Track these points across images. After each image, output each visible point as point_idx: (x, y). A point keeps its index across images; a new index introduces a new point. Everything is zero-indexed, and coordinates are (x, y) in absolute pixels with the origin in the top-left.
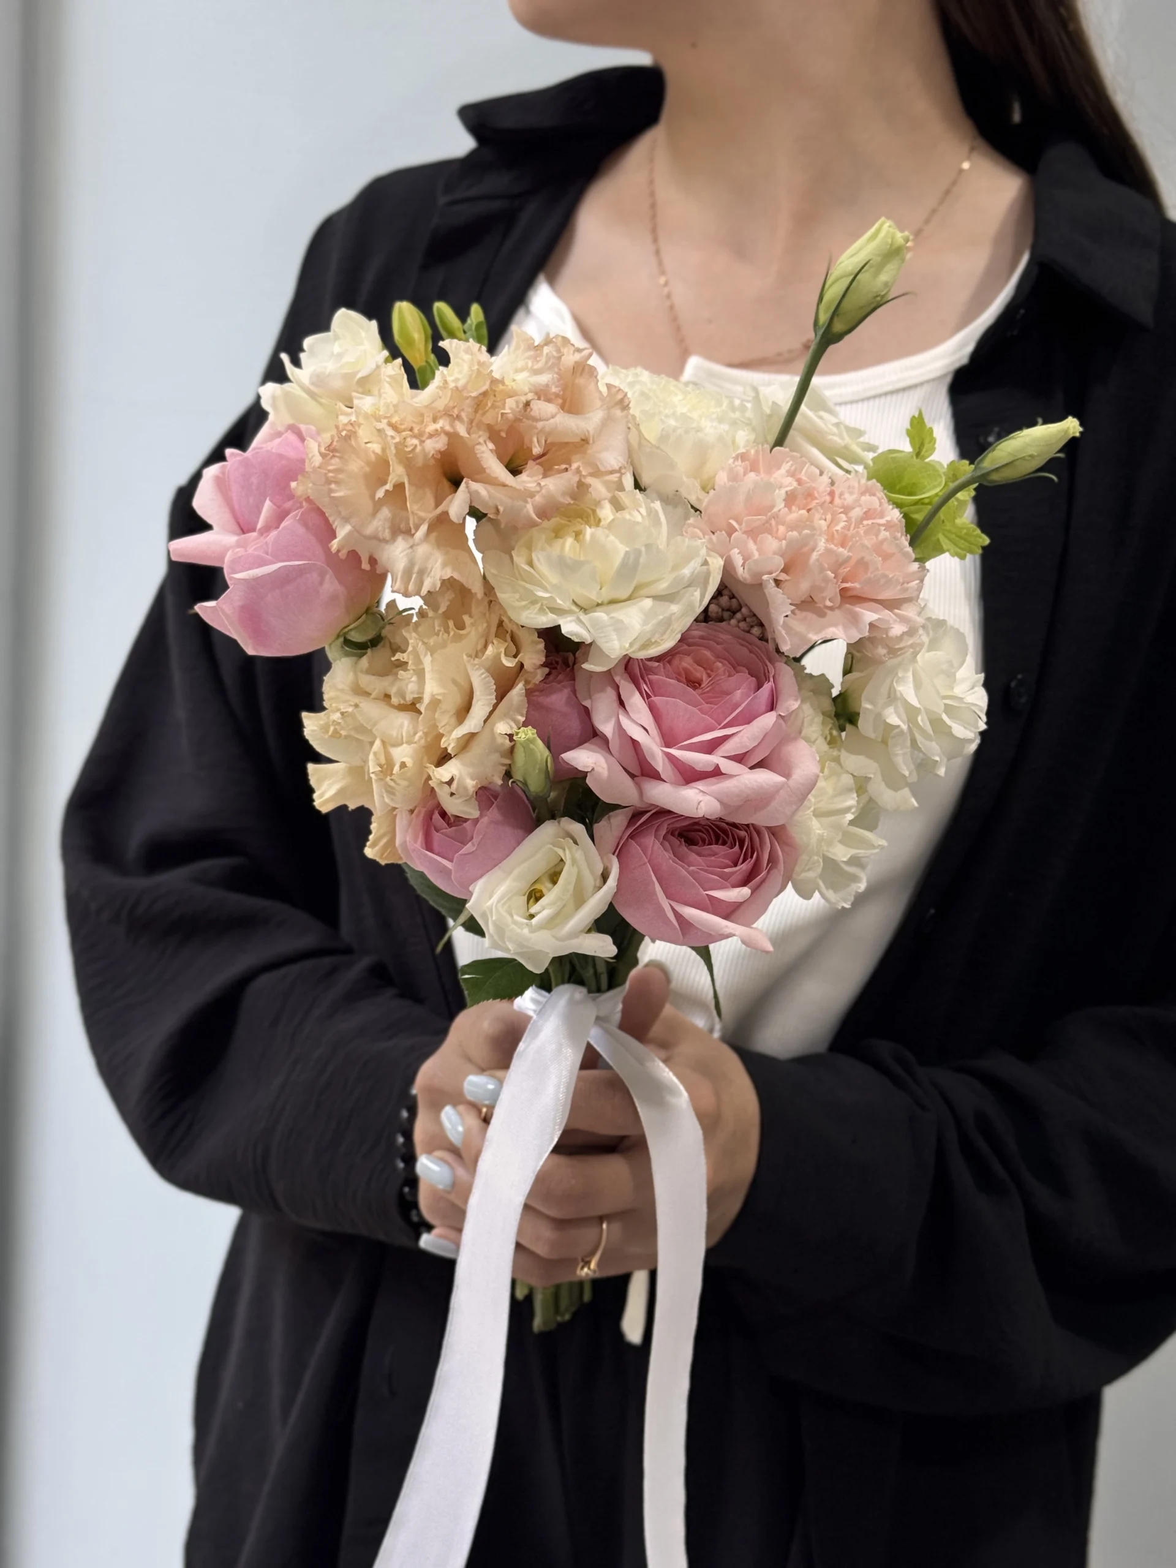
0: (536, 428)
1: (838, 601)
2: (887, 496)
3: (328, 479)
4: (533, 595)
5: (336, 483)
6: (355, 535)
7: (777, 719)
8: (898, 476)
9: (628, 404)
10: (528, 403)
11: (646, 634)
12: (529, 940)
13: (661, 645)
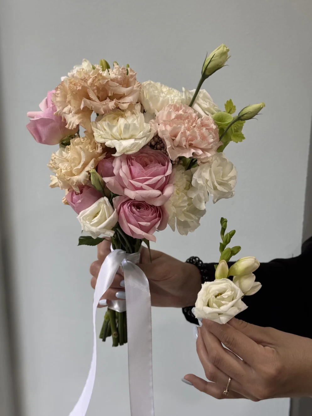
0: (110, 89)
1: (188, 147)
2: (216, 122)
3: (56, 96)
4: (99, 133)
5: (58, 97)
6: (60, 112)
7: (163, 177)
8: (222, 118)
9: (141, 87)
10: (108, 81)
11: (128, 147)
12: (90, 228)
13: (132, 151)
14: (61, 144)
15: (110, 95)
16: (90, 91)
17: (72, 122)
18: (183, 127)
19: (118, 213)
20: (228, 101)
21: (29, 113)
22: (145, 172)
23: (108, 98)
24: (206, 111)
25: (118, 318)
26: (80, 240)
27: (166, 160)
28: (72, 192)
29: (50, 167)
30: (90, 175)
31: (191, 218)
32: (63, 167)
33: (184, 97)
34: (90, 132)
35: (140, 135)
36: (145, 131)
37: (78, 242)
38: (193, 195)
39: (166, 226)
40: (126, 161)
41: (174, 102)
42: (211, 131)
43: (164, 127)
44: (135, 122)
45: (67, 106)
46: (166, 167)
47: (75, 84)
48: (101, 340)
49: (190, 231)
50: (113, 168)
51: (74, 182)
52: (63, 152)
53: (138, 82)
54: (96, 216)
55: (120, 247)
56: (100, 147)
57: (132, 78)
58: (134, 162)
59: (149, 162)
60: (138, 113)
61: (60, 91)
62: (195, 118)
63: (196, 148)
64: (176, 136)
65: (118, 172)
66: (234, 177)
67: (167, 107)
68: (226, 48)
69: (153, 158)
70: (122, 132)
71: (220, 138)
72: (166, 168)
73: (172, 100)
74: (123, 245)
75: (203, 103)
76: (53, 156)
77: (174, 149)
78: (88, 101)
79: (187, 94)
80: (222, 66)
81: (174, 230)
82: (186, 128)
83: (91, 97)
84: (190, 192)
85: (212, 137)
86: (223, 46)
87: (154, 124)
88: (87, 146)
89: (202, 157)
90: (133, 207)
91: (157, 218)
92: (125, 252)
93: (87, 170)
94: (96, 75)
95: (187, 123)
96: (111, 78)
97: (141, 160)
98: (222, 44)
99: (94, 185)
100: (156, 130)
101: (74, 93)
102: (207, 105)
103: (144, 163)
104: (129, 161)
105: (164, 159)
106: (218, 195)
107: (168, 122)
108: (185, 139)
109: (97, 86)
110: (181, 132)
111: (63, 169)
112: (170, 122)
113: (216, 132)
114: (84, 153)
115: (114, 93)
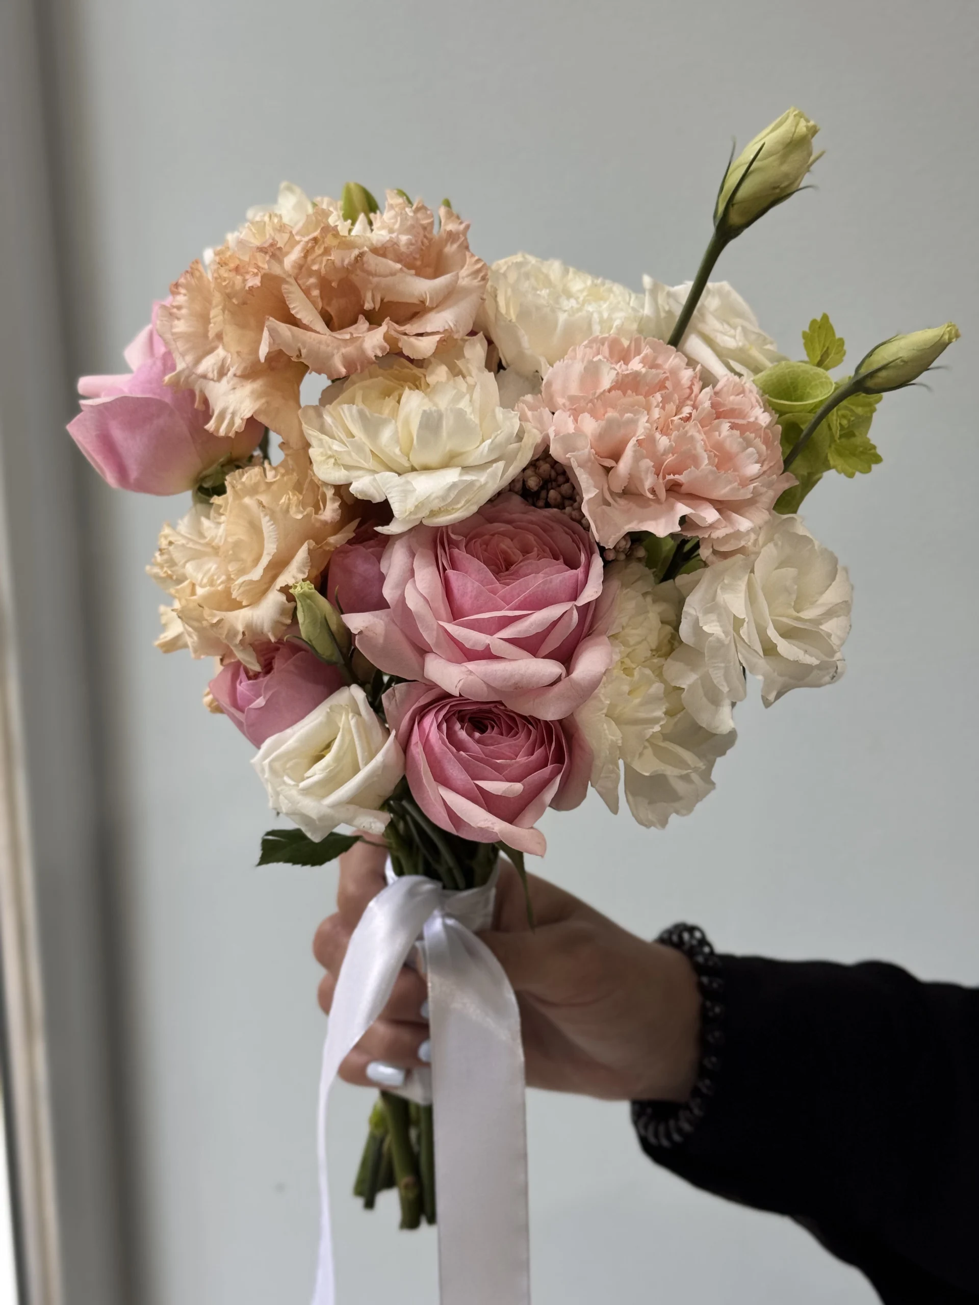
0: (371, 283)
1: (662, 494)
2: (769, 400)
3: (171, 314)
4: (330, 448)
5: (178, 319)
6: (186, 373)
7: (571, 609)
8: (792, 383)
9: (486, 275)
10: (361, 255)
11: (434, 499)
12: (298, 803)
13: (451, 514)
14: (197, 493)
15: (368, 305)
16: (290, 293)
17: (230, 410)
18: (644, 419)
19: (405, 745)
20: (814, 322)
21: (87, 381)
22: (503, 590)
23: (361, 317)
24: (733, 364)
25: (419, 1123)
26: (266, 844)
27: (581, 546)
28: (236, 670)
29: (158, 578)
30: (292, 604)
31: (680, 763)
32: (200, 576)
33: (647, 311)
34: (294, 441)
35: (482, 452)
36: (501, 437)
37: (258, 853)
38: (688, 680)
39: (584, 796)
40: (431, 553)
41: (610, 329)
42: (753, 435)
43: (570, 420)
44: (463, 404)
45: (211, 351)
46: (582, 571)
47: (237, 269)
49: (676, 813)
50: (382, 578)
51: (238, 631)
52: (203, 519)
53: (476, 258)
54: (319, 758)
55: (421, 868)
56: (333, 500)
57: (453, 242)
58: (460, 554)
59: (517, 555)
60: (474, 371)
61: (185, 298)
62: (691, 388)
63: (692, 497)
64: (616, 456)
65: (399, 592)
66: (843, 608)
67: (582, 347)
68: (807, 121)
69: (531, 538)
70: (412, 440)
71: (788, 462)
72: (581, 577)
73: (601, 321)
75: (721, 332)
76: (166, 537)
77: (609, 504)
78: (285, 329)
79: (661, 299)
80: (789, 192)
81: (614, 809)
82: (655, 425)
83: (297, 313)
84: (672, 667)
85: (756, 456)
86: (795, 116)
87: (535, 413)
88: (285, 496)
89: (719, 534)
90: (458, 723)
91: (547, 766)
92: (440, 885)
93: (284, 585)
94: (316, 234)
95: (657, 406)
96: (372, 244)
97: (487, 546)
98: (792, 109)
99: (310, 641)
100: (541, 433)
101: (235, 301)
102: (737, 338)
103: (499, 560)
104: (443, 551)
105: (574, 541)
106: (781, 675)
107: (587, 404)
108: (653, 466)
109: (320, 272)
110: (636, 439)
111: (200, 579)
112: (596, 401)
113: (771, 439)
114: (272, 525)
115: (385, 300)
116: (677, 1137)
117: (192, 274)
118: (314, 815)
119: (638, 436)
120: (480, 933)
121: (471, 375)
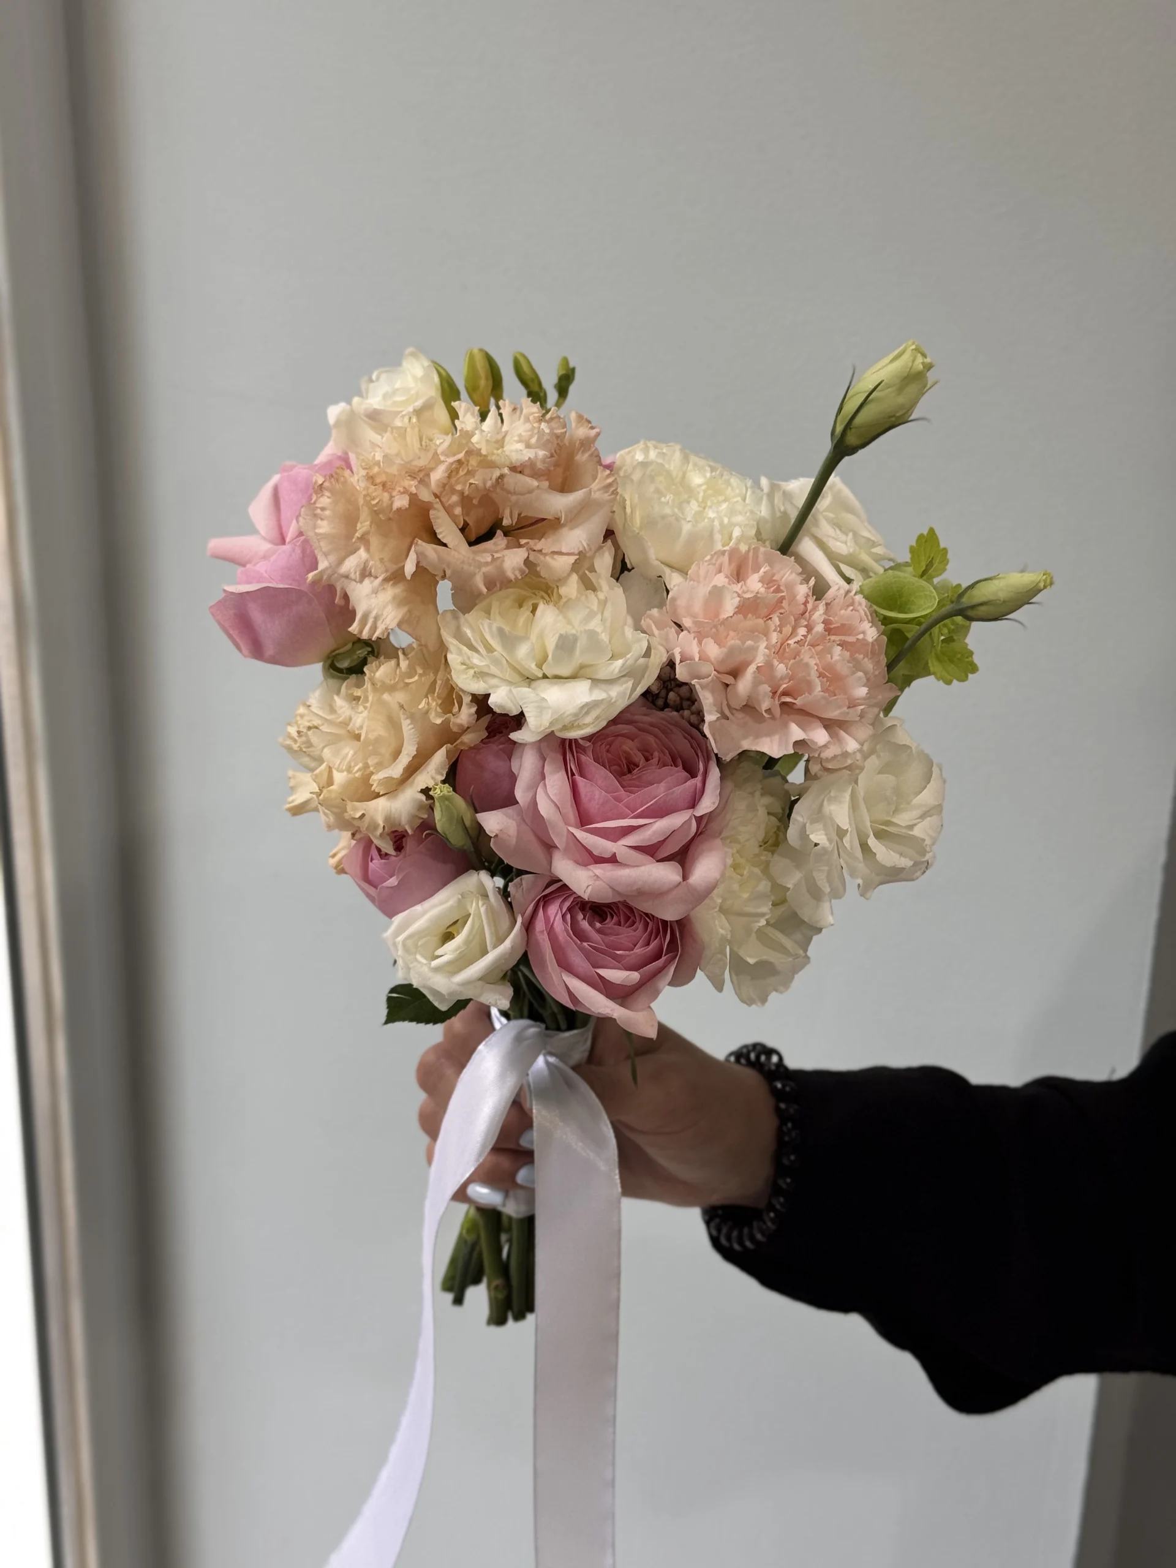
0: (510, 500)
1: (777, 711)
2: (876, 612)
3: (315, 516)
4: (469, 658)
5: (322, 519)
6: (329, 572)
7: (691, 817)
8: (897, 592)
9: (616, 489)
10: (502, 477)
11: (568, 716)
12: (430, 979)
13: (582, 729)
14: (329, 669)
15: (506, 522)
16: (438, 518)
17: (374, 614)
18: (762, 645)
19: (528, 927)
20: (921, 536)
21: (216, 544)
22: (627, 798)
23: (499, 533)
24: (844, 568)
25: (509, 1230)
26: (391, 1001)
27: (700, 754)
28: (367, 847)
29: (289, 749)
30: (431, 801)
31: (783, 949)
32: (337, 762)
33: (764, 511)
34: (432, 645)
35: (612, 670)
36: (632, 655)
37: (383, 1011)
38: (792, 880)
39: (691, 977)
40: (561, 758)
41: (730, 539)
42: (862, 656)
43: (695, 642)
44: (595, 625)
45: (355, 552)
46: (700, 778)
47: (384, 485)
48: (450, 1297)
49: (776, 991)
50: (513, 778)
51: (379, 825)
52: (336, 697)
54: (448, 937)
55: (526, 1011)
56: (470, 707)
57: (584, 452)
58: (588, 761)
59: (639, 758)
60: (604, 585)
61: (329, 500)
62: (806, 603)
63: (805, 715)
64: (736, 676)
65: (530, 795)
66: (937, 810)
67: (705, 563)
68: (924, 356)
69: (651, 739)
70: (547, 656)
71: (890, 667)
72: (699, 785)
73: (723, 531)
74: (536, 1005)
75: (833, 538)
76: (302, 716)
77: (727, 718)
78: (431, 551)
79: (778, 498)
80: (901, 421)
81: (719, 987)
82: (773, 650)
83: (443, 537)
84: (779, 863)
85: (864, 680)
86: (912, 350)
87: (662, 632)
88: (424, 700)
89: (828, 754)
90: (581, 913)
91: (661, 958)
92: (543, 1026)
93: (424, 788)
94: (461, 456)
95: (775, 631)
96: (512, 463)
97: (610, 746)
98: (910, 343)
99: (445, 834)
100: (668, 652)
101: (381, 516)
102: (849, 544)
103: (622, 762)
104: (572, 758)
105: (692, 747)
106: (878, 875)
107: (711, 629)
108: (770, 691)
109: (463, 493)
110: (756, 667)
111: (336, 766)
112: (719, 626)
113: (877, 651)
114: (413, 728)
115: (522, 515)
116: (748, 1244)
117: (337, 480)
118: (444, 990)
119: (759, 663)
120: (576, 1068)
121: (601, 591)
